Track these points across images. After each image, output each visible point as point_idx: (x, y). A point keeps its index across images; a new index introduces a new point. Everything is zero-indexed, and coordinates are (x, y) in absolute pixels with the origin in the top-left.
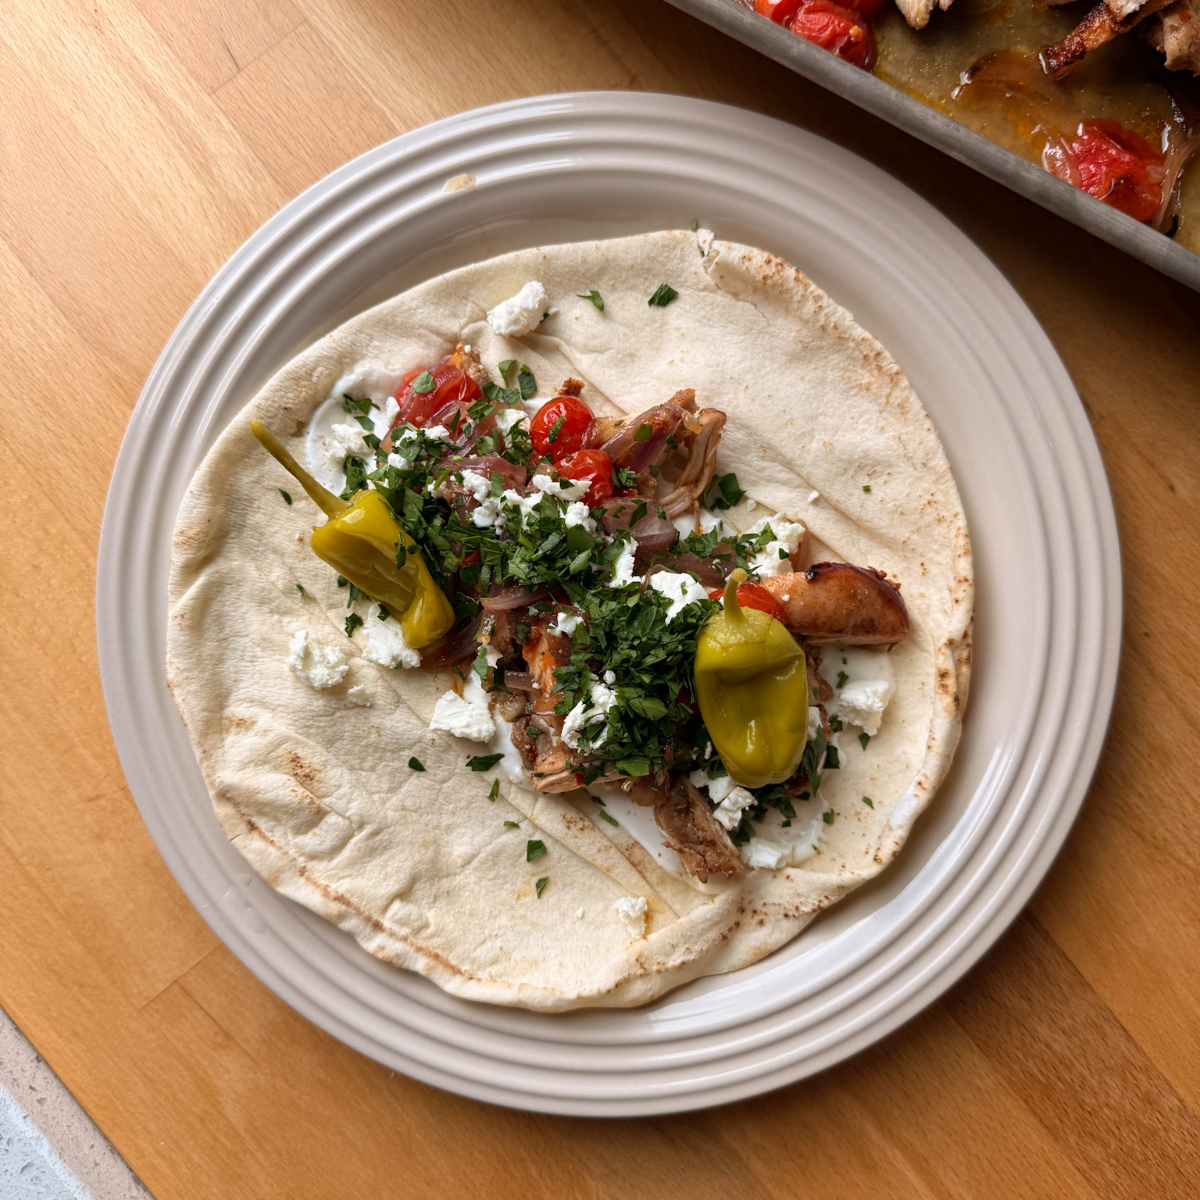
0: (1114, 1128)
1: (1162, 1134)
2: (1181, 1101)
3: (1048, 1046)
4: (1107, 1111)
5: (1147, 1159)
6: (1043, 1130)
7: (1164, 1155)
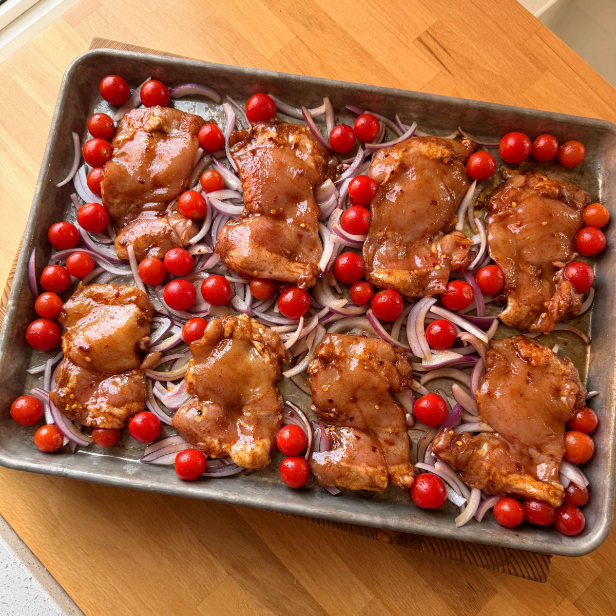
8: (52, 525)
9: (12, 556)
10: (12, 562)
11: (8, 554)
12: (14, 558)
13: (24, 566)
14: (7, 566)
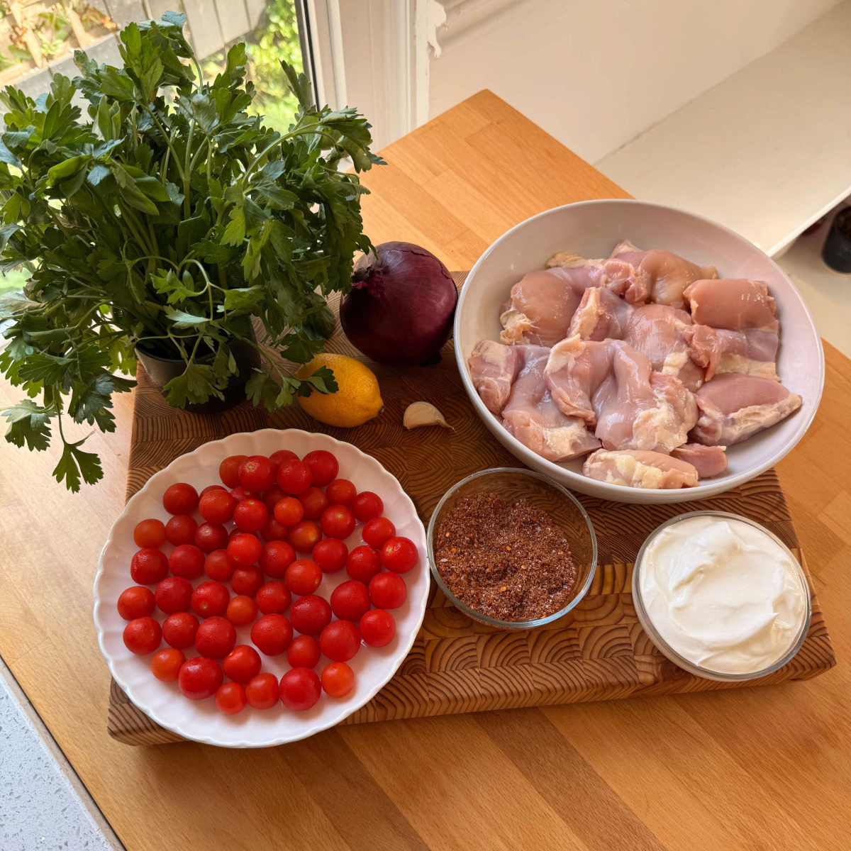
0: (554, 772)
1: (576, 774)
2: (582, 758)
3: (520, 734)
4: (549, 764)
5: (570, 787)
6: (521, 774)
7: (578, 785)
8: (148, 799)
9: (96, 830)
10: (94, 839)
11: (91, 827)
12: (98, 833)
13: (109, 845)
14: (87, 844)
